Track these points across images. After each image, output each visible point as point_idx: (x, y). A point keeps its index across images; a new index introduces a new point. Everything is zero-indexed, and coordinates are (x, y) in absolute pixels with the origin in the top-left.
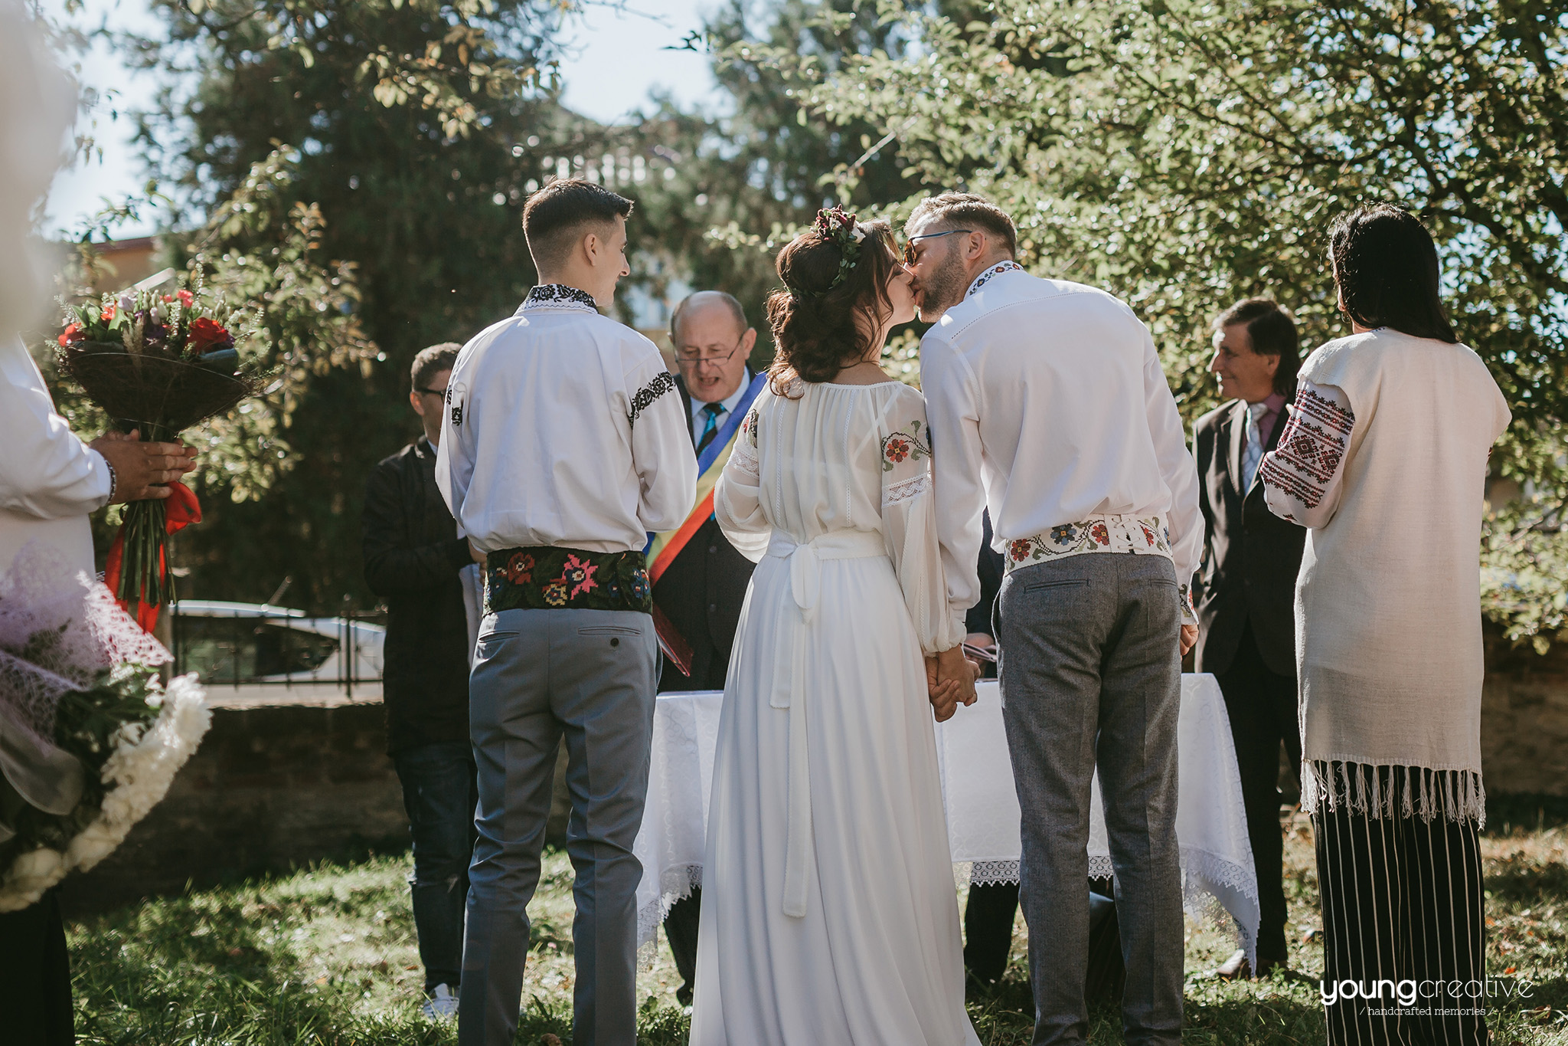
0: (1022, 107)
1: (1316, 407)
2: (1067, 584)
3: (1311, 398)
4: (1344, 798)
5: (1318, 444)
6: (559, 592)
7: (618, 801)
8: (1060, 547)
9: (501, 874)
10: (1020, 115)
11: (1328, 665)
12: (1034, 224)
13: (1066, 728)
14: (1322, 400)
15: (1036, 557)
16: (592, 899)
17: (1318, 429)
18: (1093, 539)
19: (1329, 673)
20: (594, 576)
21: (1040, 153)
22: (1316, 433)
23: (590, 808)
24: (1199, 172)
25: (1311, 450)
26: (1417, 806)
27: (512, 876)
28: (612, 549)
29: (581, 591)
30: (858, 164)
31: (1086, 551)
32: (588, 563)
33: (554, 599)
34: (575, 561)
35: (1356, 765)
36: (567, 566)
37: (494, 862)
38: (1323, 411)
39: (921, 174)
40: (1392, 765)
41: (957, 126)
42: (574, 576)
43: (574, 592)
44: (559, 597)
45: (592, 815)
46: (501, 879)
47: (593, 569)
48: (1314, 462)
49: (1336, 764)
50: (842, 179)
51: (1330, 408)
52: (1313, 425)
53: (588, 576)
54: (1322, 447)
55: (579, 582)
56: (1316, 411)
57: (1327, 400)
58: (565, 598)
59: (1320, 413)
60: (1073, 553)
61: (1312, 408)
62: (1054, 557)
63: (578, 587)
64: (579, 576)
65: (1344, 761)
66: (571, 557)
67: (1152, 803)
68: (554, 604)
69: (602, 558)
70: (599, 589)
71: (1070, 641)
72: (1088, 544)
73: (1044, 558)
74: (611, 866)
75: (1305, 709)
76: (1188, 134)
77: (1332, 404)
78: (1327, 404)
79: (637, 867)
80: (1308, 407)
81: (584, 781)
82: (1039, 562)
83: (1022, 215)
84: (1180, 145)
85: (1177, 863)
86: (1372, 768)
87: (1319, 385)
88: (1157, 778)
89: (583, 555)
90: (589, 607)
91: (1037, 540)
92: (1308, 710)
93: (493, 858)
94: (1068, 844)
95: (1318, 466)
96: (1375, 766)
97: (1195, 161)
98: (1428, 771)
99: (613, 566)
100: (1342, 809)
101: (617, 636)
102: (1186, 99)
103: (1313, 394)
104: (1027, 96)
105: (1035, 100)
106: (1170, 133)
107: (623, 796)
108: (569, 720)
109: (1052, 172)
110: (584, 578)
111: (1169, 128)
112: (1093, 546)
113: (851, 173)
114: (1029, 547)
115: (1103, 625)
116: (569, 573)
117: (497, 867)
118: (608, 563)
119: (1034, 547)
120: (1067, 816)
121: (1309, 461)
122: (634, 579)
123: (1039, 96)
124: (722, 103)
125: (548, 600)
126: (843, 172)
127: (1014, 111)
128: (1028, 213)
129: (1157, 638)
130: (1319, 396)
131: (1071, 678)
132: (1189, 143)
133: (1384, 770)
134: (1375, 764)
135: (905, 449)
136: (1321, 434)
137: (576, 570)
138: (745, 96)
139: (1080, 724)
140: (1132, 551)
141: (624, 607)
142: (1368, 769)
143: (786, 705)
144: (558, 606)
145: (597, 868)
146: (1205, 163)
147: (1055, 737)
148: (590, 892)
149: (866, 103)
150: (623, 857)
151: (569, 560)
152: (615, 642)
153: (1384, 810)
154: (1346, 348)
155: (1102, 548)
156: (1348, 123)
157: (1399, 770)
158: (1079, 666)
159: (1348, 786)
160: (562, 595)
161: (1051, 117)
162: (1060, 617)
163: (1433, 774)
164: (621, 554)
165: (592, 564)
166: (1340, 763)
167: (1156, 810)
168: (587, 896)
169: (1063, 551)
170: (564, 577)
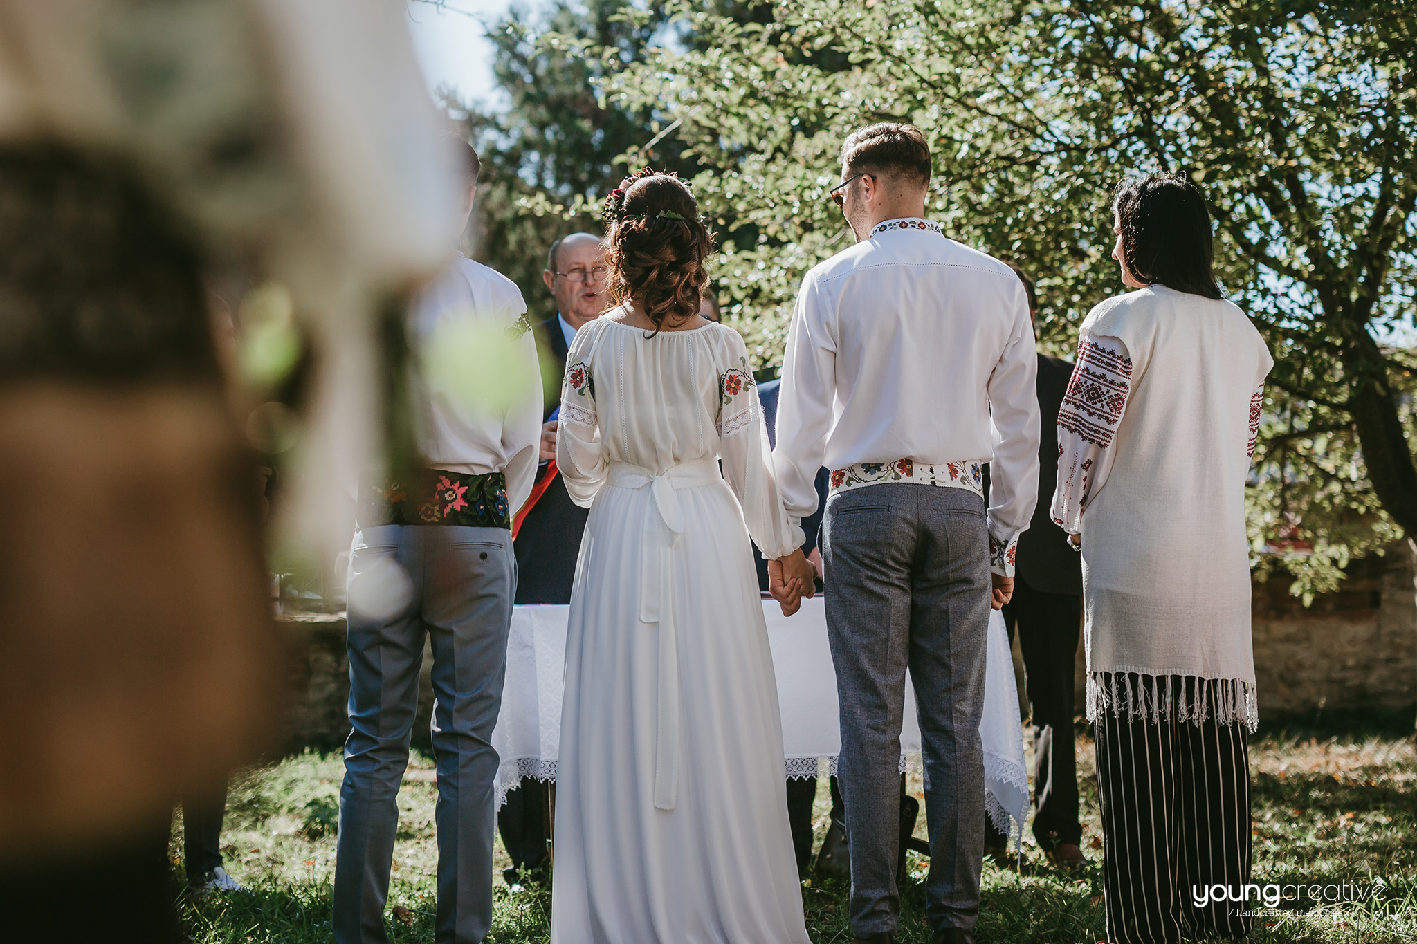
0: (798, 97)
1: (1099, 357)
2: (871, 509)
3: (1094, 349)
4: (1126, 705)
5: (1104, 389)
6: (433, 510)
7: (481, 698)
8: (868, 477)
9: (377, 766)
10: (797, 104)
11: (1112, 587)
12: (815, 197)
13: (874, 633)
14: (1103, 350)
15: (849, 484)
16: (456, 788)
17: (1103, 376)
18: (898, 470)
19: (1112, 594)
20: (464, 496)
21: (806, 141)
22: (1102, 381)
23: (456, 704)
24: (959, 156)
25: (1099, 396)
26: (1191, 711)
27: (387, 768)
28: (479, 471)
29: (452, 509)
30: (648, 146)
31: (890, 481)
32: (458, 484)
33: (429, 517)
34: (447, 483)
35: (1137, 675)
36: (439, 486)
37: (369, 754)
38: (1106, 360)
39: (697, 156)
40: (1170, 674)
41: (737, 115)
42: (447, 495)
43: (447, 510)
44: (433, 515)
45: (459, 711)
46: (378, 771)
47: (463, 489)
48: (1103, 406)
49: (1120, 675)
50: (634, 159)
51: (1111, 356)
52: (1098, 374)
53: (459, 496)
54: (1108, 392)
55: (451, 502)
56: (1099, 360)
57: (1108, 349)
58: (439, 515)
59: (1103, 362)
60: (879, 482)
61: (1096, 359)
62: (862, 485)
63: (450, 506)
64: (451, 496)
65: (1127, 672)
66: (443, 478)
67: (958, 707)
68: (429, 520)
69: (471, 479)
70: (468, 508)
71: (872, 558)
72: (893, 475)
73: (855, 485)
74: (473, 758)
75: (1090, 626)
76: (953, 121)
77: (1112, 353)
78: (1108, 354)
79: (495, 757)
80: (1092, 357)
81: (450, 679)
82: (850, 488)
83: (804, 189)
84: (945, 131)
85: (982, 761)
86: (1152, 677)
87: (1100, 337)
88: (963, 685)
89: (455, 477)
90: (460, 524)
91: (851, 469)
92: (1093, 628)
93: (370, 751)
94: (877, 736)
95: (1106, 409)
96: (1155, 676)
97: (956, 146)
98: (1201, 680)
99: (480, 487)
100: (1124, 714)
101: (485, 550)
102: (952, 91)
103: (1095, 345)
104: (803, 87)
105: (810, 91)
106: (936, 121)
107: (485, 694)
108: (438, 624)
109: (817, 157)
110: (456, 499)
111: (935, 116)
112: (897, 476)
113: (642, 154)
114: (843, 475)
115: (903, 547)
116: (442, 493)
117: (373, 759)
118: (477, 483)
119: (848, 474)
120: (877, 711)
121: (1098, 406)
122: (497, 498)
123: (814, 88)
124: (501, 101)
125: (423, 517)
126: (636, 153)
127: (790, 101)
128: (809, 188)
129: (959, 563)
130: (1100, 346)
131: (877, 589)
132: (952, 130)
133: (1162, 680)
134: (1155, 674)
135: (738, 382)
136: (1106, 380)
137: (448, 490)
138: (520, 95)
139: (887, 630)
140: (933, 483)
141: (490, 524)
142: (1148, 679)
143: (654, 620)
144: (433, 523)
145: (461, 760)
146: (965, 148)
147: (865, 641)
148: (453, 781)
149: (656, 91)
150: (484, 749)
151: (441, 481)
152: (484, 556)
153: (1162, 716)
154: (1123, 305)
155: (904, 479)
156: (1093, 115)
157: (1176, 679)
158: (884, 579)
159: (1131, 694)
160: (436, 513)
161: (824, 106)
162: (864, 538)
163: (1206, 683)
164: (486, 476)
165: (462, 485)
166: (1123, 674)
167: (963, 713)
168: (450, 784)
169: (871, 480)
170: (437, 497)
